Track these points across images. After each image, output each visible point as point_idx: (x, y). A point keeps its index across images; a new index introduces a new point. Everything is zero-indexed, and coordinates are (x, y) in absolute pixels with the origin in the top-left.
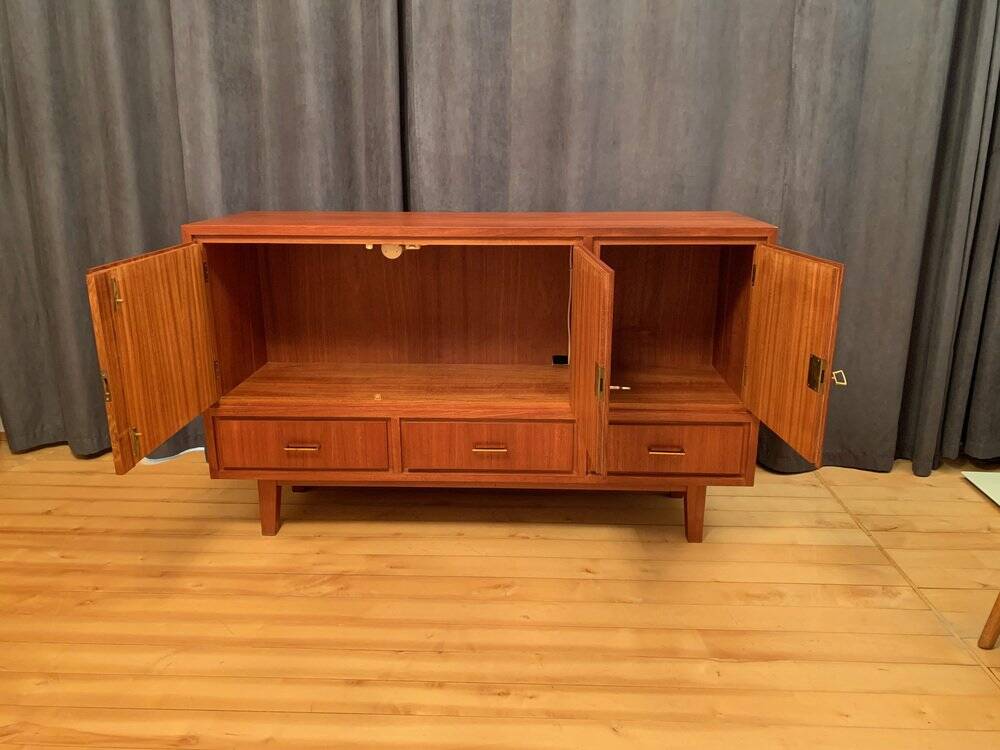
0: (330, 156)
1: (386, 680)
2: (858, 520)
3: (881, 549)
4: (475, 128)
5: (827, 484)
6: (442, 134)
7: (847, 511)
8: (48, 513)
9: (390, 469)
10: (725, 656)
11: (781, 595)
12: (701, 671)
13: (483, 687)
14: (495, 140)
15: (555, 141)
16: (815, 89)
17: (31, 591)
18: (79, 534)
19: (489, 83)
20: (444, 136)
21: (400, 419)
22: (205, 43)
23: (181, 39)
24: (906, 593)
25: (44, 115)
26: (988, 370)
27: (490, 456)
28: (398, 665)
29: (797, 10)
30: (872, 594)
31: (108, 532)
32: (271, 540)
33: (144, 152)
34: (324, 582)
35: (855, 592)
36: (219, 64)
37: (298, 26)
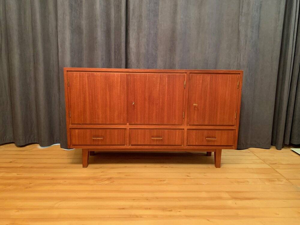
0: (104, 52)
1: (132, 208)
2: (264, 161)
3: (274, 169)
4: (148, 45)
5: (253, 152)
6: (138, 46)
7: (260, 159)
8: (11, 162)
9: (125, 145)
10: (236, 199)
11: (248, 182)
12: (230, 203)
13: (164, 209)
14: (154, 49)
15: (172, 49)
16: (246, 36)
17: (9, 185)
18: (23, 168)
19: (152, 32)
20: (139, 47)
21: (129, 129)
22: (68, 18)
23: (60, 16)
24: (284, 180)
25: (15, 38)
26: (297, 118)
27: (157, 140)
28: (135, 204)
29: (240, 14)
30: (275, 181)
31: (32, 167)
32: (85, 169)
33: (46, 50)
34: (106, 180)
35: (270, 180)
36: (71, 24)
37: (96, 14)
